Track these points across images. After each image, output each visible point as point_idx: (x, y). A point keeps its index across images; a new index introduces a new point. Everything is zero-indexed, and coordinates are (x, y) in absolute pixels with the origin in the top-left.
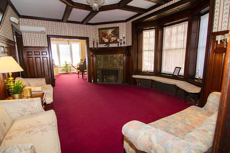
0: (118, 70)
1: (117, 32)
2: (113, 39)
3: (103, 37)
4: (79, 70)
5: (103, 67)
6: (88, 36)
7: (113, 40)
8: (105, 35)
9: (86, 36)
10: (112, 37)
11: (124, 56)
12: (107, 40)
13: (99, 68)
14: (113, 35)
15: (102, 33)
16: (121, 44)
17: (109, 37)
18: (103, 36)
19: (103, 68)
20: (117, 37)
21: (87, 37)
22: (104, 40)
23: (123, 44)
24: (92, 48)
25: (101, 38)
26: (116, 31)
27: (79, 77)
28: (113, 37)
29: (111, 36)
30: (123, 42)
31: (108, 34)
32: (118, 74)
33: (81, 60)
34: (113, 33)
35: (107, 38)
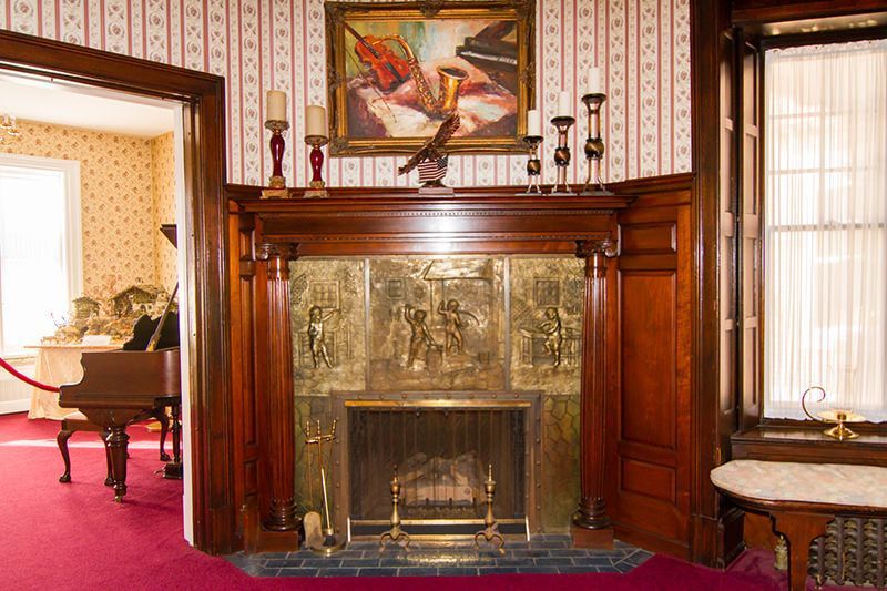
0: (522, 412)
1: (513, 50)
2: (477, 110)
3: (369, 94)
4: (82, 409)
5: (359, 386)
6: (216, 67)
7: (474, 118)
8: (393, 72)
9: (195, 63)
10: (459, 93)
11: (588, 269)
12: (409, 124)
13: (325, 388)
14: (476, 75)
15: (366, 49)
16: (562, 158)
17: (437, 93)
18: (376, 84)
19: (369, 390)
20: (515, 91)
21: (200, 68)
22: (386, 120)
23: (582, 156)
24: (254, 192)
25: (352, 96)
26: (511, 38)
27: (66, 480)
28: (477, 89)
29: (452, 81)
30: (582, 141)
31: (424, 67)
32: (523, 445)
33: (79, 301)
34: (468, 59)
35: (413, 103)
